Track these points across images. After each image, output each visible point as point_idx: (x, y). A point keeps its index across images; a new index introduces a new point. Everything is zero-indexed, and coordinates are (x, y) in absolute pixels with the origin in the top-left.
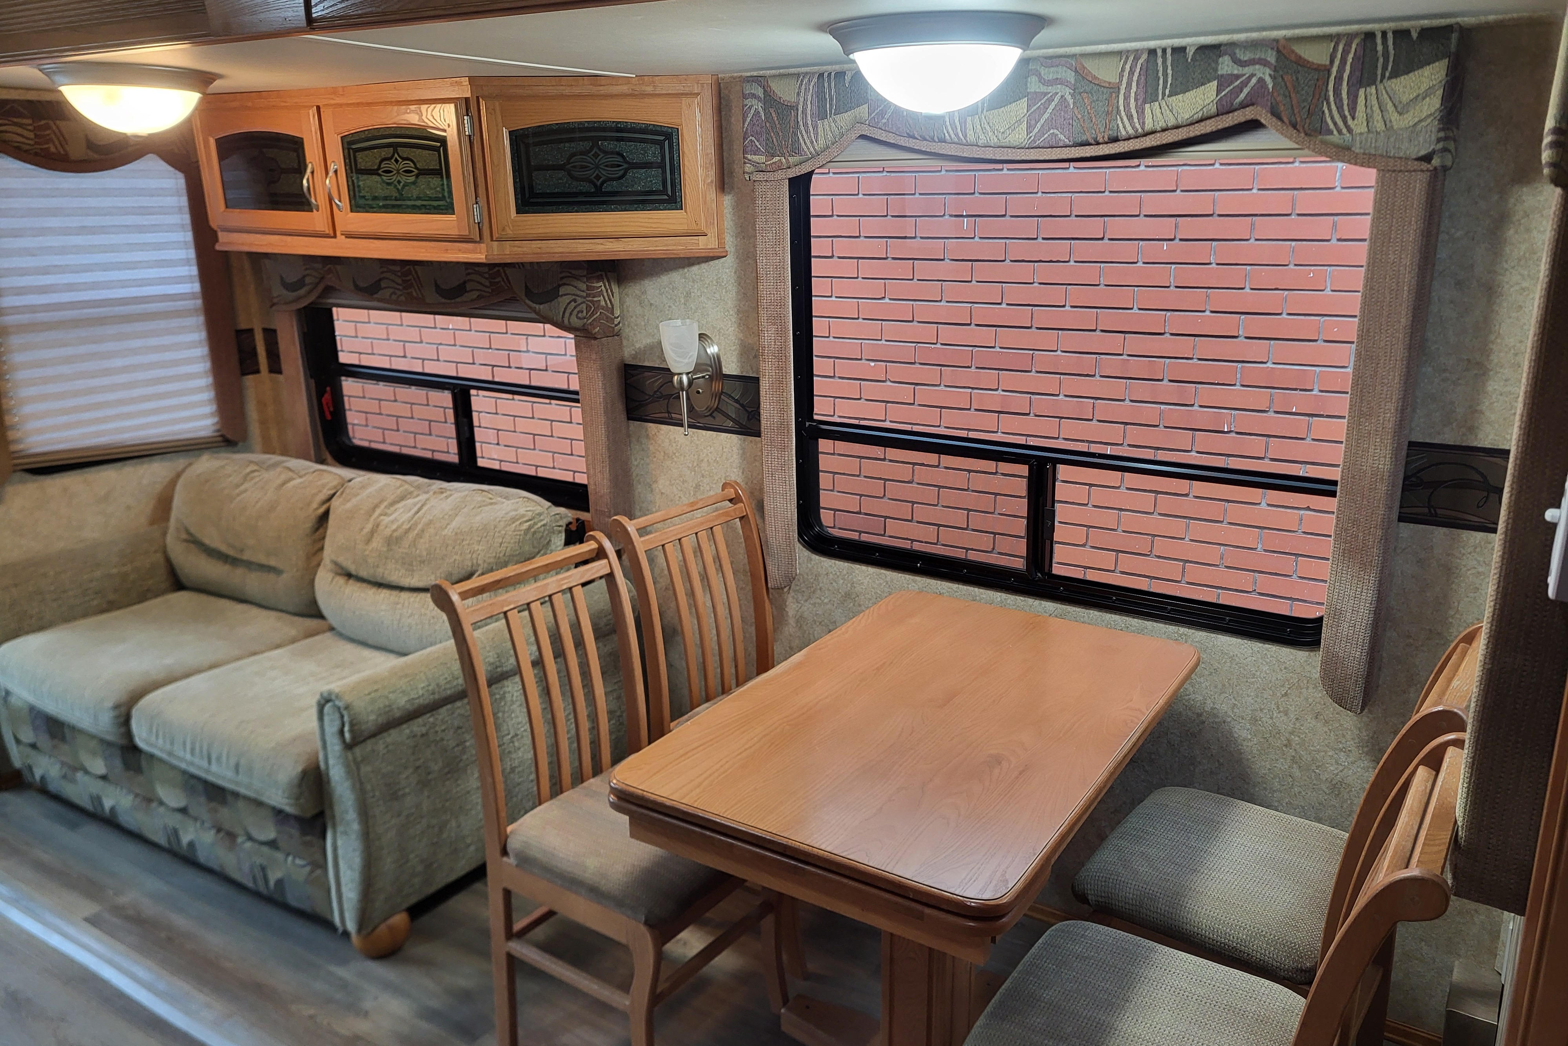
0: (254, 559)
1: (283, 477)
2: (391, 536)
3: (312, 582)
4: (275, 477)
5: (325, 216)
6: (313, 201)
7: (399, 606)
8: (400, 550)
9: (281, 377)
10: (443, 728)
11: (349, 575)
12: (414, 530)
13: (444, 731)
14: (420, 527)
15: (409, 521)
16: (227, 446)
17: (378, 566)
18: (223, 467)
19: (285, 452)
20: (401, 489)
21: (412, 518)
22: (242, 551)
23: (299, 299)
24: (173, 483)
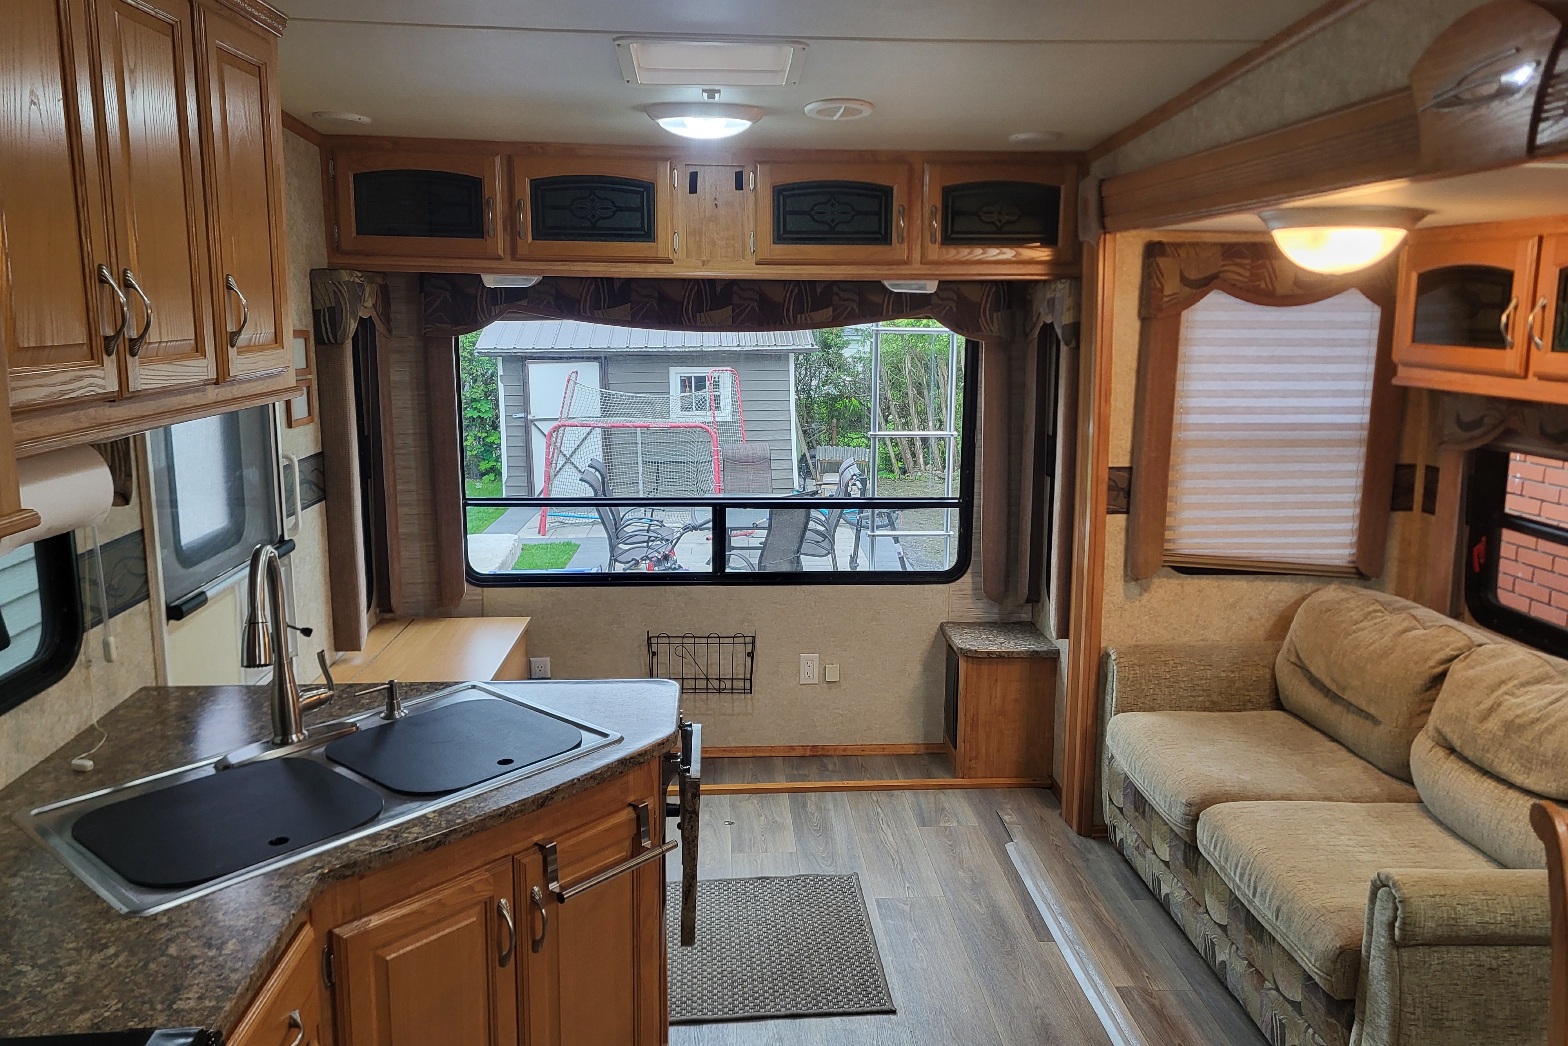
0: (1353, 700)
1: (1406, 624)
2: (1512, 720)
3: (1409, 744)
4: (1398, 622)
5: (1519, 354)
6: (1509, 338)
7: (1502, 804)
8: (1520, 741)
9: (1433, 518)
10: (1521, 970)
11: (1452, 750)
12: (1543, 722)
13: (1519, 974)
14: (1552, 721)
15: (1540, 710)
16: (1359, 579)
17: (1488, 751)
18: (1347, 600)
19: (1419, 599)
20: (1541, 669)
21: (1547, 707)
22: (1344, 689)
23: (1471, 439)
24: (1297, 604)
